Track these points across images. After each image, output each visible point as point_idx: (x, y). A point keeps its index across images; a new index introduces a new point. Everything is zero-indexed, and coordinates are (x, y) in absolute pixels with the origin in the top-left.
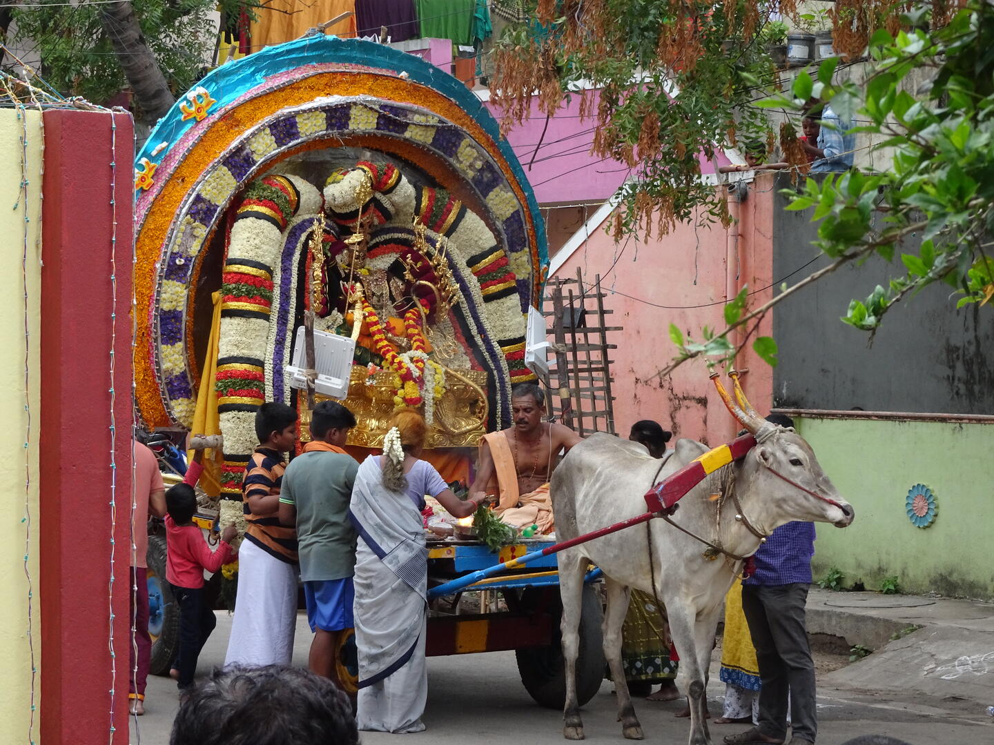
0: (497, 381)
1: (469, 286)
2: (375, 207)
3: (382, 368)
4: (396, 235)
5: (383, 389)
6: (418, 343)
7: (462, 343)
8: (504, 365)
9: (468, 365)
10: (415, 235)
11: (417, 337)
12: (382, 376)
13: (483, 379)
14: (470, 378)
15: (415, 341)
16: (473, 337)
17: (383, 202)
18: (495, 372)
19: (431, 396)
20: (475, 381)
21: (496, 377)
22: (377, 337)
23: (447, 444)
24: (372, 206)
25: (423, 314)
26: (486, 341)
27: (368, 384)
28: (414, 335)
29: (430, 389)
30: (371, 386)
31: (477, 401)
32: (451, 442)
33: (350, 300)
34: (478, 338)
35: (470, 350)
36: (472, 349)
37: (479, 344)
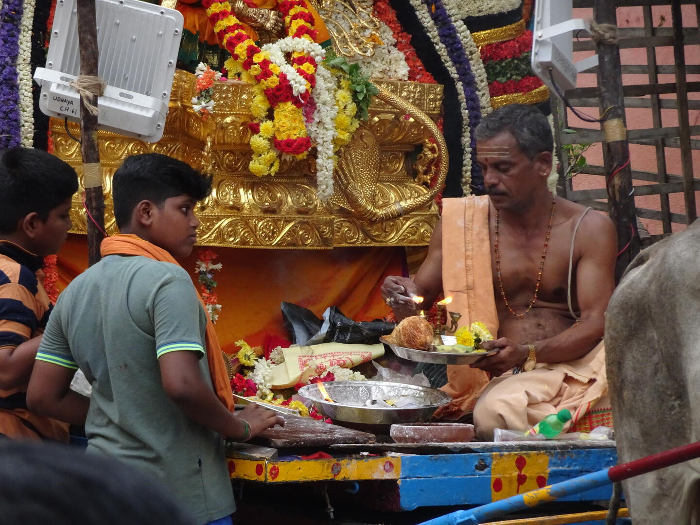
0: (464, 105)
3: (225, 75)
5: (228, 120)
6: (301, 22)
7: (389, 23)
8: (478, 69)
9: (403, 70)
12: (228, 91)
13: (434, 100)
14: (407, 98)
16: (412, 10)
18: (459, 86)
19: (330, 134)
20: (419, 104)
21: (462, 96)
22: (215, 8)
23: (358, 240)
26: (441, 18)
27: (197, 108)
29: (327, 120)
30: (203, 113)
31: (420, 148)
32: (367, 235)
34: (424, 11)
35: (406, 37)
36: (411, 36)
37: (425, 25)
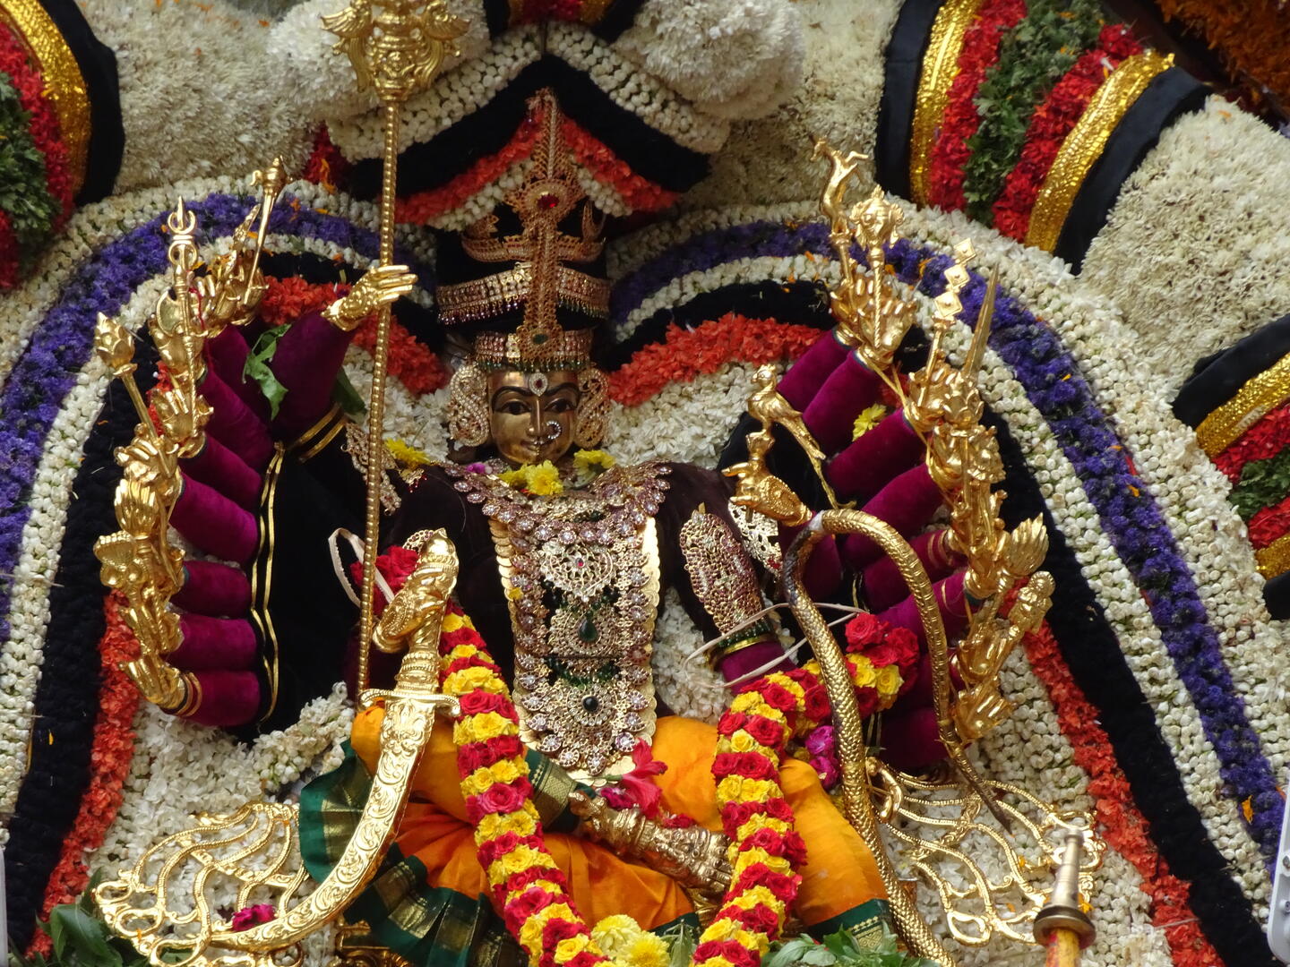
1: (1176, 526)
2: (567, 110)
4: (758, 269)
6: (759, 856)
7: (1127, 850)
10: (834, 254)
11: (759, 822)
15: (746, 845)
16: (1193, 816)
17: (606, 83)
22: (489, 828)
24: (545, 106)
25: (841, 695)
28: (746, 812)
33: (376, 635)
34: (1225, 818)
35: (1174, 886)
36: (1187, 886)
37: (1229, 854)
